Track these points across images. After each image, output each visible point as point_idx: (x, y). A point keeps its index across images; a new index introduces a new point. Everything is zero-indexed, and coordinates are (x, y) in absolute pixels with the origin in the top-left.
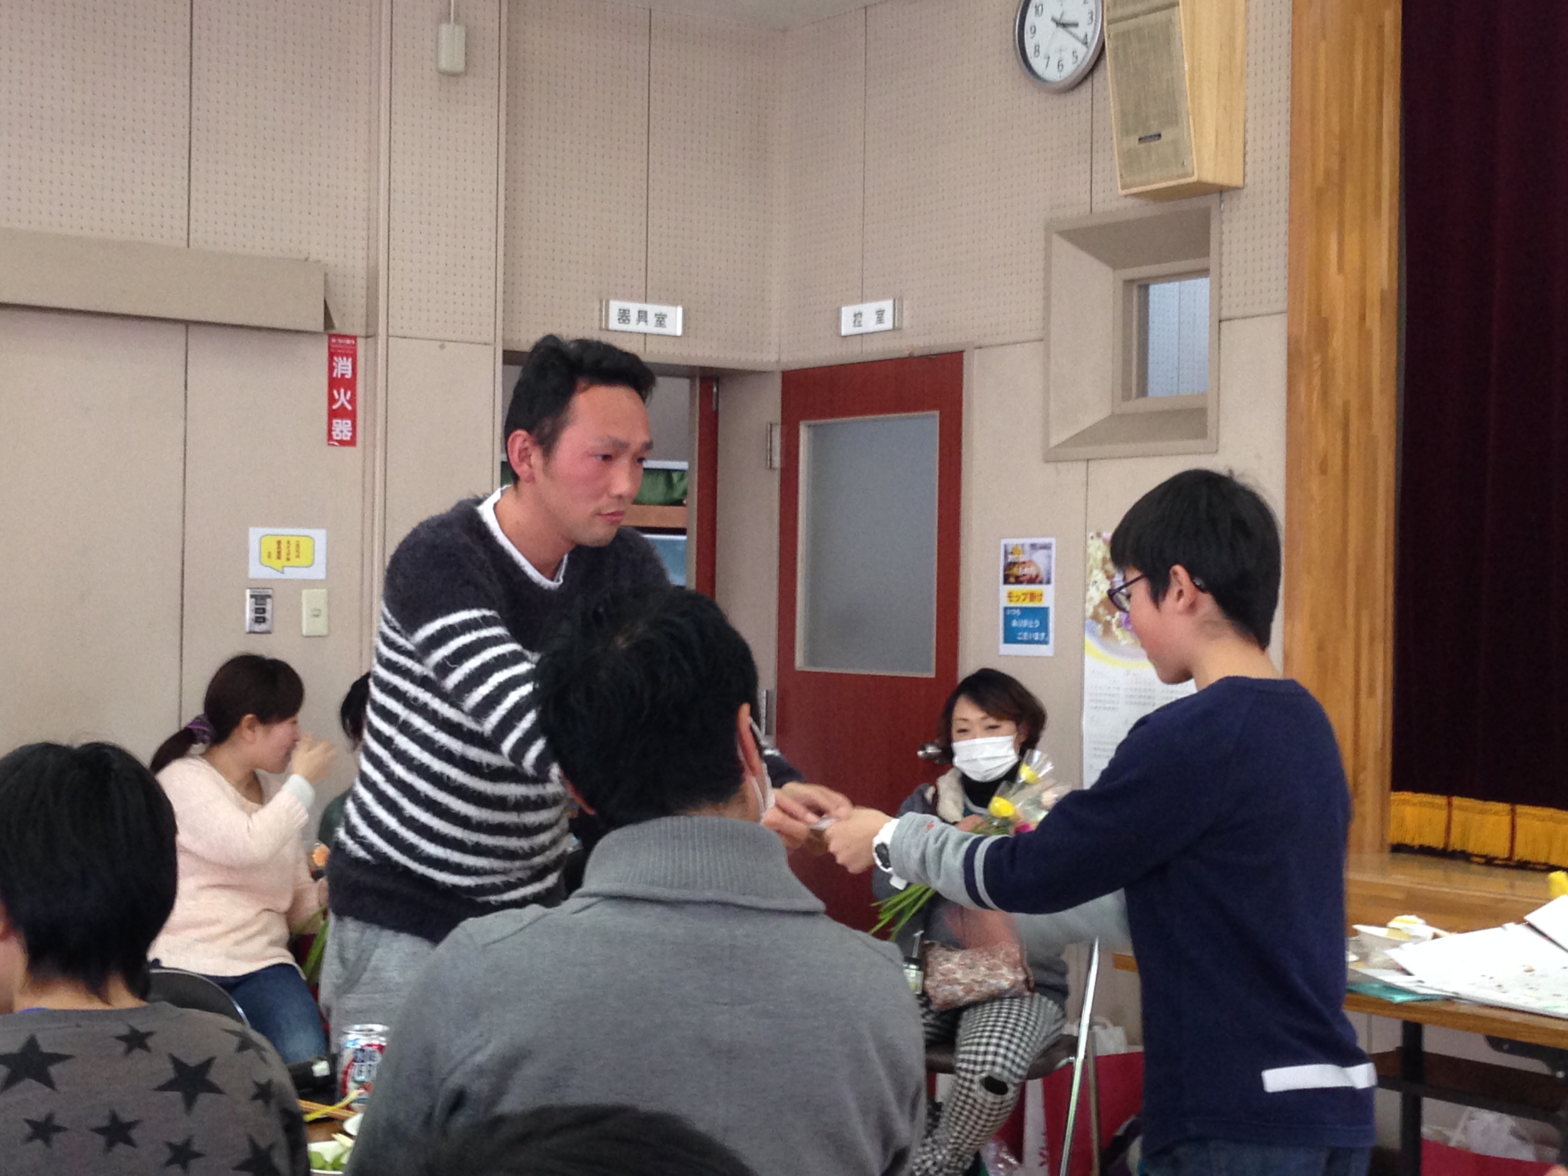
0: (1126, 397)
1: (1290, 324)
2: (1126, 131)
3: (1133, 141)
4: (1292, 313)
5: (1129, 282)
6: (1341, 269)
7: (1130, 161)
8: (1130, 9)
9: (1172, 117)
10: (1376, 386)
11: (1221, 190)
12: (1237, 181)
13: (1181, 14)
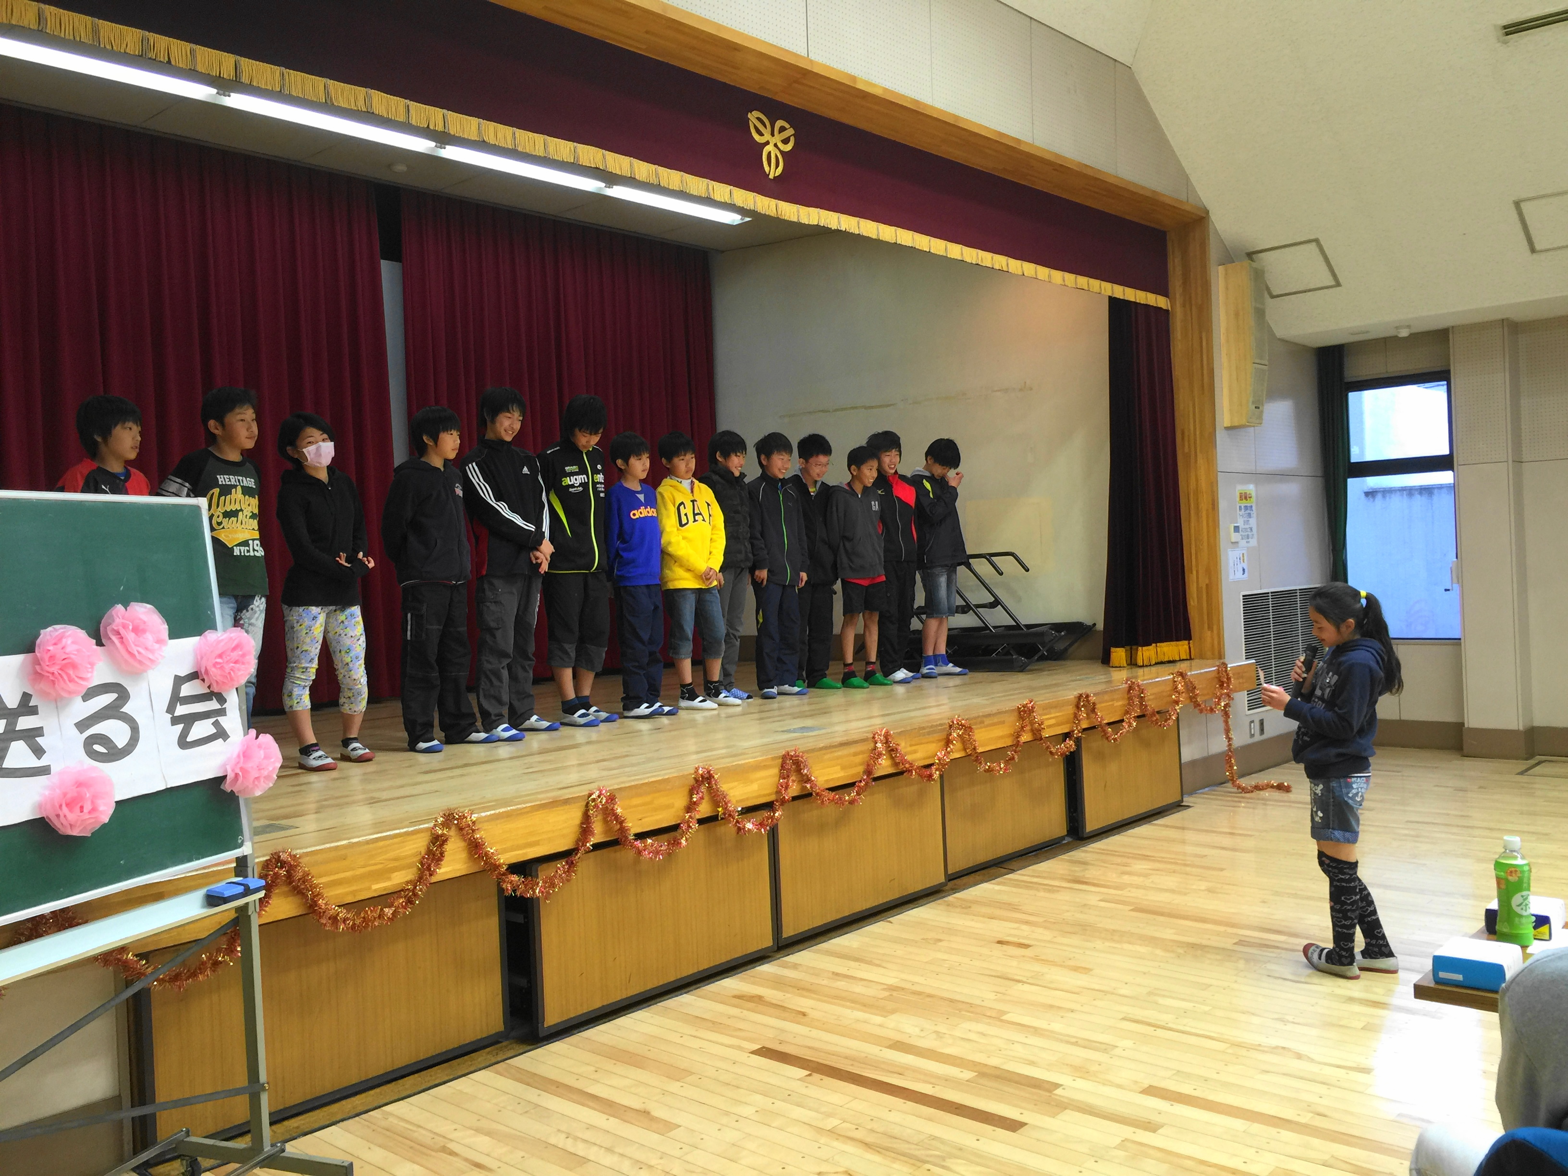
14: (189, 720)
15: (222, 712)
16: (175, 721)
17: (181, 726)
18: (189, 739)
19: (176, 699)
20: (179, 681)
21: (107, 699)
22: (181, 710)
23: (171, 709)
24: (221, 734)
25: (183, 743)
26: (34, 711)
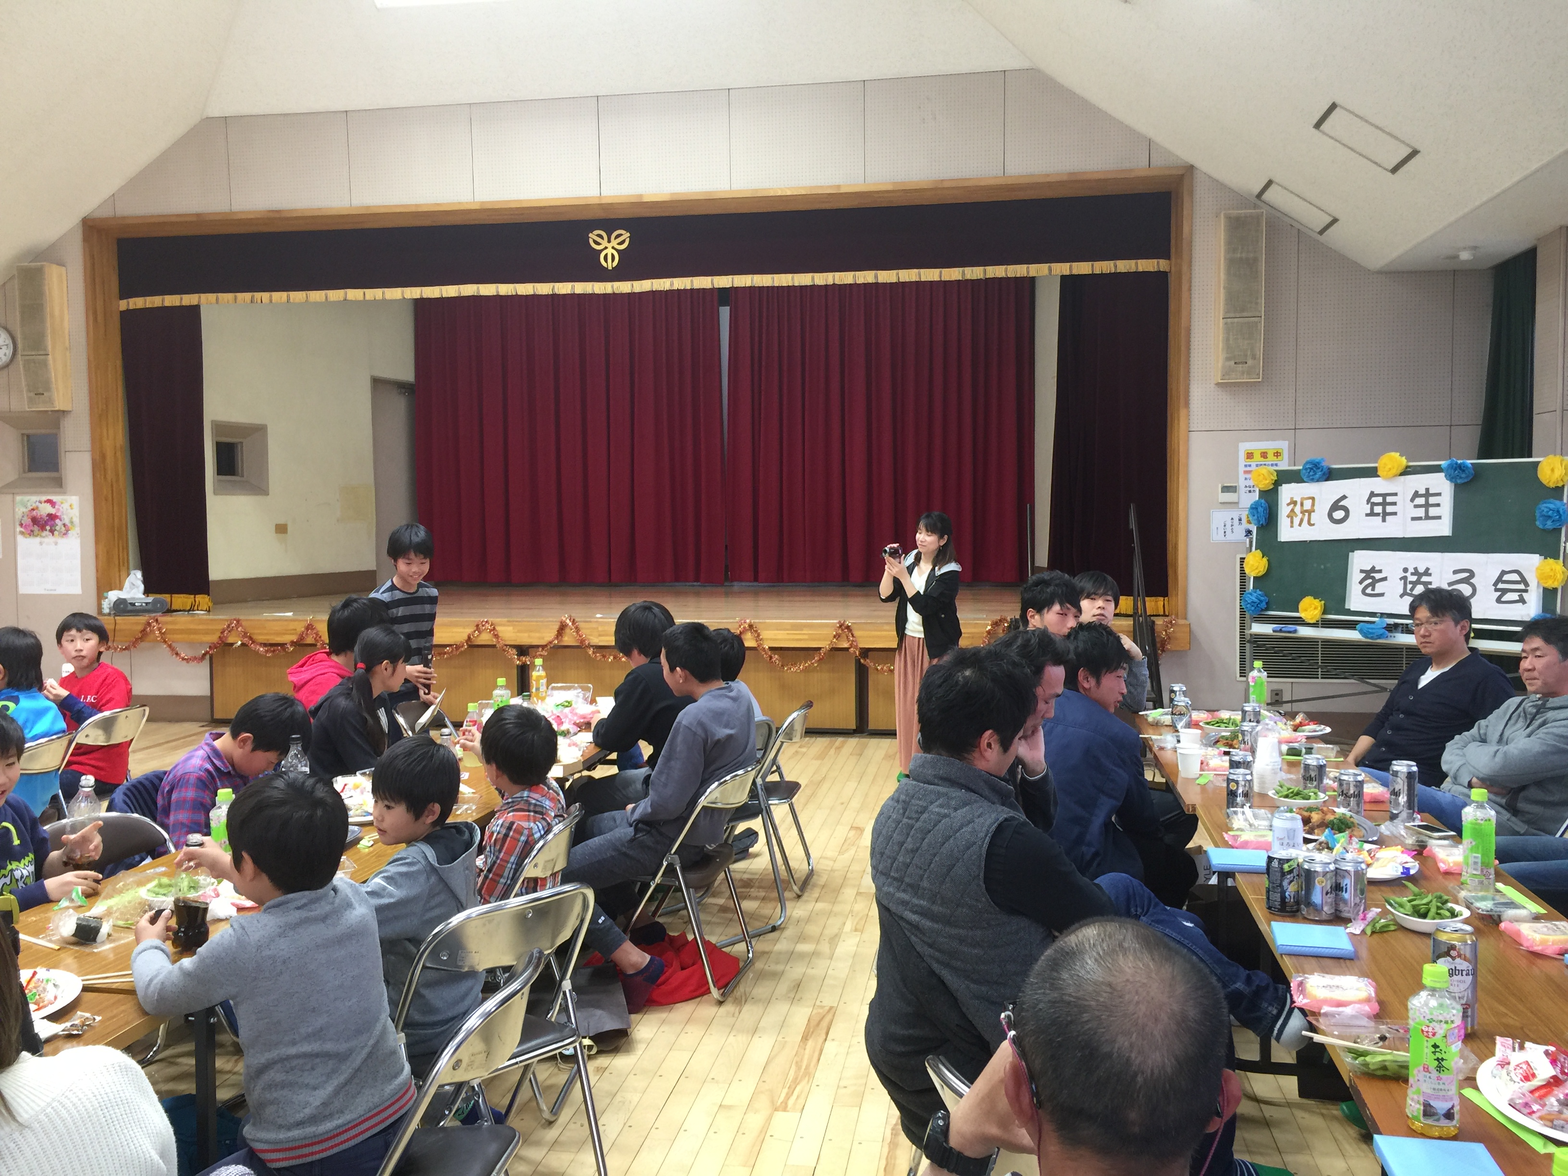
0: (24, 472)
1: (92, 455)
2: (29, 391)
3: (32, 394)
4: (93, 450)
5: (23, 434)
6: (108, 439)
7: (30, 400)
8: (30, 353)
9: (48, 389)
10: (120, 473)
11: (64, 411)
12: (69, 409)
13: (50, 357)
14: (1504, 591)
15: (1526, 591)
16: (1496, 590)
17: (1499, 593)
18: (1503, 599)
19: (1499, 580)
20: (1504, 573)
21: (1465, 575)
22: (1500, 586)
23: (1495, 584)
24: (1522, 601)
25: (1499, 600)
26: (1430, 575)
